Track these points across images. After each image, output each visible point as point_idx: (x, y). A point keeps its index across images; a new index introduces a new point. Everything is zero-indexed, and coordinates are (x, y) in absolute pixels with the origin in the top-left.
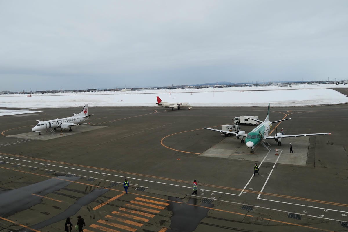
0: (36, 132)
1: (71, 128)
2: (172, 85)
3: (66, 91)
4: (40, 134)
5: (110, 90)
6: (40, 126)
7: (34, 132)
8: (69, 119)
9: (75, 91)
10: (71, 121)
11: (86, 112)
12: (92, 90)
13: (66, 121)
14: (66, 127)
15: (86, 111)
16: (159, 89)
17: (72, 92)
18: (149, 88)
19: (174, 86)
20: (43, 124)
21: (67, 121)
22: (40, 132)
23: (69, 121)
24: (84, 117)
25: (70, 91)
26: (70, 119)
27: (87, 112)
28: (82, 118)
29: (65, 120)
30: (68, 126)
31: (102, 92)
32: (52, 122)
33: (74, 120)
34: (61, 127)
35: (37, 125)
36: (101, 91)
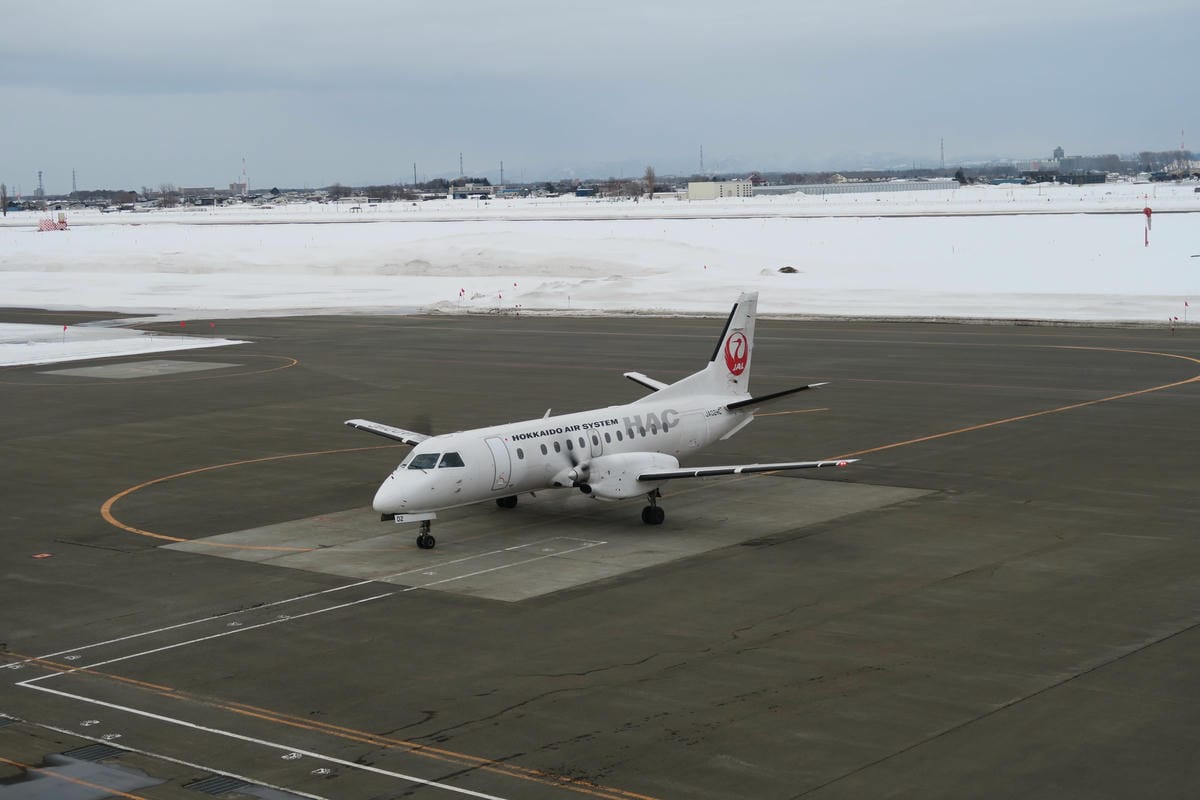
0: (407, 518)
1: (654, 494)
2: (1059, 153)
3: (275, 191)
4: (426, 543)
5: (588, 190)
6: (436, 474)
7: (388, 517)
8: (626, 420)
9: (338, 193)
10: (643, 432)
11: (737, 360)
12: (456, 184)
13: (608, 438)
14: (628, 488)
15: (740, 356)
16: (972, 181)
17: (318, 199)
18: (887, 175)
19: (1070, 162)
20: (453, 460)
21: (614, 437)
22: (427, 524)
23: (631, 434)
24: (731, 407)
25: (306, 195)
26: (637, 418)
27: (744, 360)
28: (718, 412)
29: (603, 430)
30: (643, 479)
31: (531, 199)
32: (519, 444)
33: (660, 432)
34: (594, 486)
35: (413, 466)
36: (524, 191)
